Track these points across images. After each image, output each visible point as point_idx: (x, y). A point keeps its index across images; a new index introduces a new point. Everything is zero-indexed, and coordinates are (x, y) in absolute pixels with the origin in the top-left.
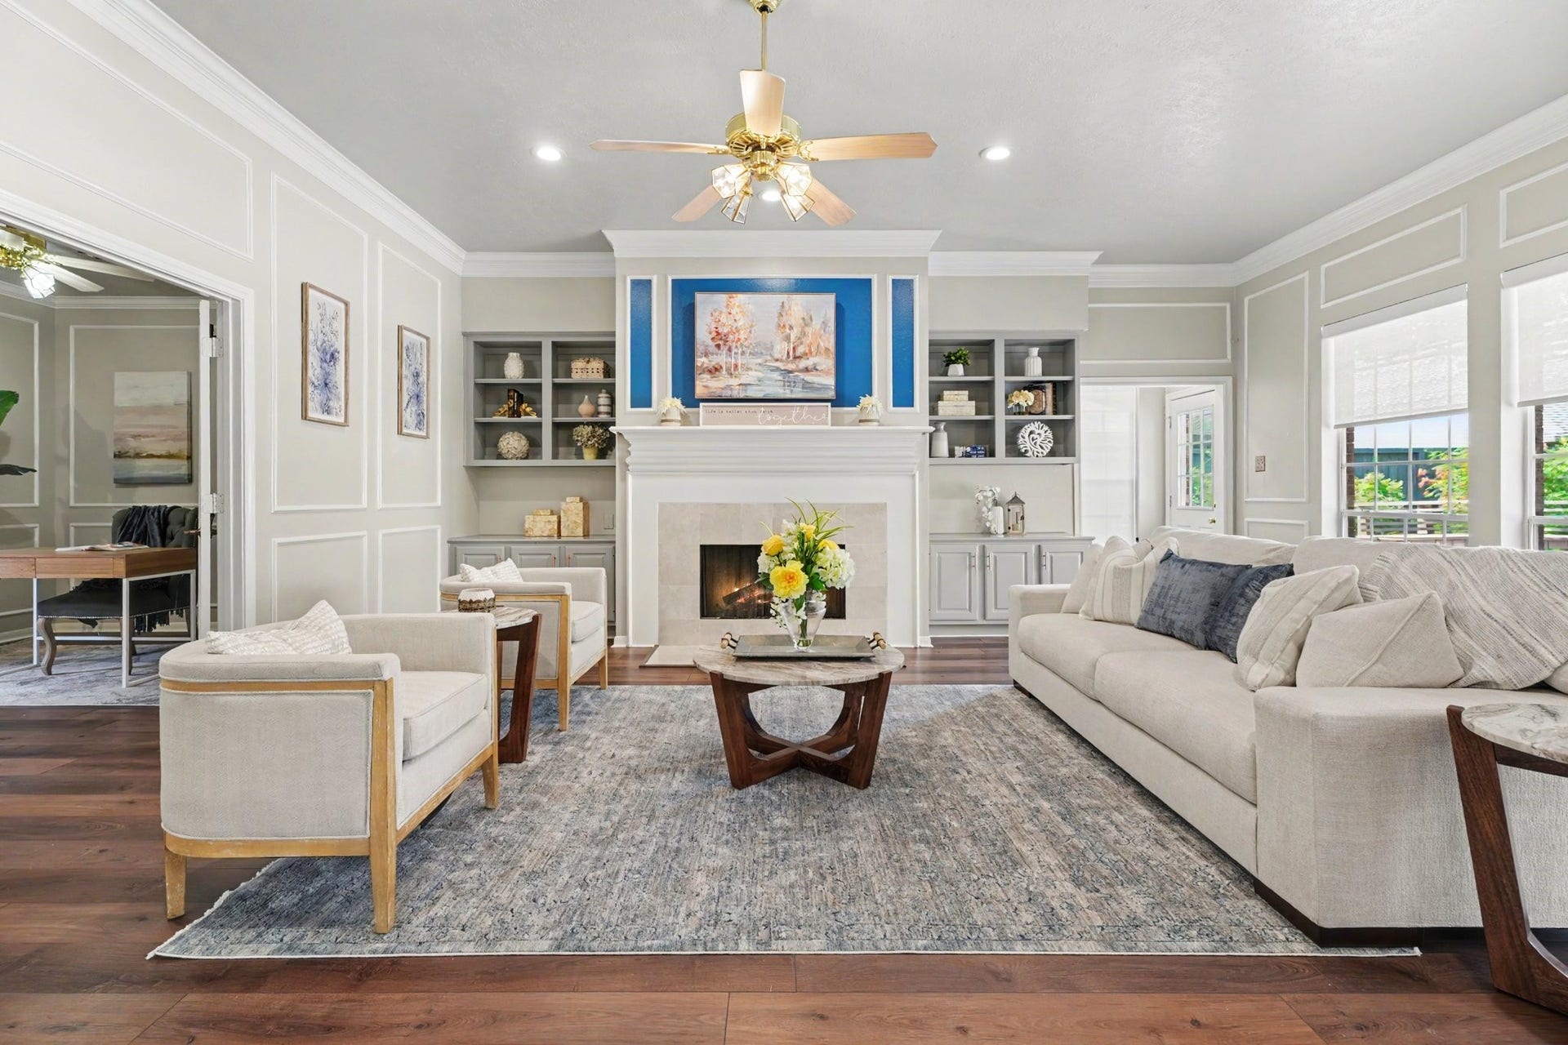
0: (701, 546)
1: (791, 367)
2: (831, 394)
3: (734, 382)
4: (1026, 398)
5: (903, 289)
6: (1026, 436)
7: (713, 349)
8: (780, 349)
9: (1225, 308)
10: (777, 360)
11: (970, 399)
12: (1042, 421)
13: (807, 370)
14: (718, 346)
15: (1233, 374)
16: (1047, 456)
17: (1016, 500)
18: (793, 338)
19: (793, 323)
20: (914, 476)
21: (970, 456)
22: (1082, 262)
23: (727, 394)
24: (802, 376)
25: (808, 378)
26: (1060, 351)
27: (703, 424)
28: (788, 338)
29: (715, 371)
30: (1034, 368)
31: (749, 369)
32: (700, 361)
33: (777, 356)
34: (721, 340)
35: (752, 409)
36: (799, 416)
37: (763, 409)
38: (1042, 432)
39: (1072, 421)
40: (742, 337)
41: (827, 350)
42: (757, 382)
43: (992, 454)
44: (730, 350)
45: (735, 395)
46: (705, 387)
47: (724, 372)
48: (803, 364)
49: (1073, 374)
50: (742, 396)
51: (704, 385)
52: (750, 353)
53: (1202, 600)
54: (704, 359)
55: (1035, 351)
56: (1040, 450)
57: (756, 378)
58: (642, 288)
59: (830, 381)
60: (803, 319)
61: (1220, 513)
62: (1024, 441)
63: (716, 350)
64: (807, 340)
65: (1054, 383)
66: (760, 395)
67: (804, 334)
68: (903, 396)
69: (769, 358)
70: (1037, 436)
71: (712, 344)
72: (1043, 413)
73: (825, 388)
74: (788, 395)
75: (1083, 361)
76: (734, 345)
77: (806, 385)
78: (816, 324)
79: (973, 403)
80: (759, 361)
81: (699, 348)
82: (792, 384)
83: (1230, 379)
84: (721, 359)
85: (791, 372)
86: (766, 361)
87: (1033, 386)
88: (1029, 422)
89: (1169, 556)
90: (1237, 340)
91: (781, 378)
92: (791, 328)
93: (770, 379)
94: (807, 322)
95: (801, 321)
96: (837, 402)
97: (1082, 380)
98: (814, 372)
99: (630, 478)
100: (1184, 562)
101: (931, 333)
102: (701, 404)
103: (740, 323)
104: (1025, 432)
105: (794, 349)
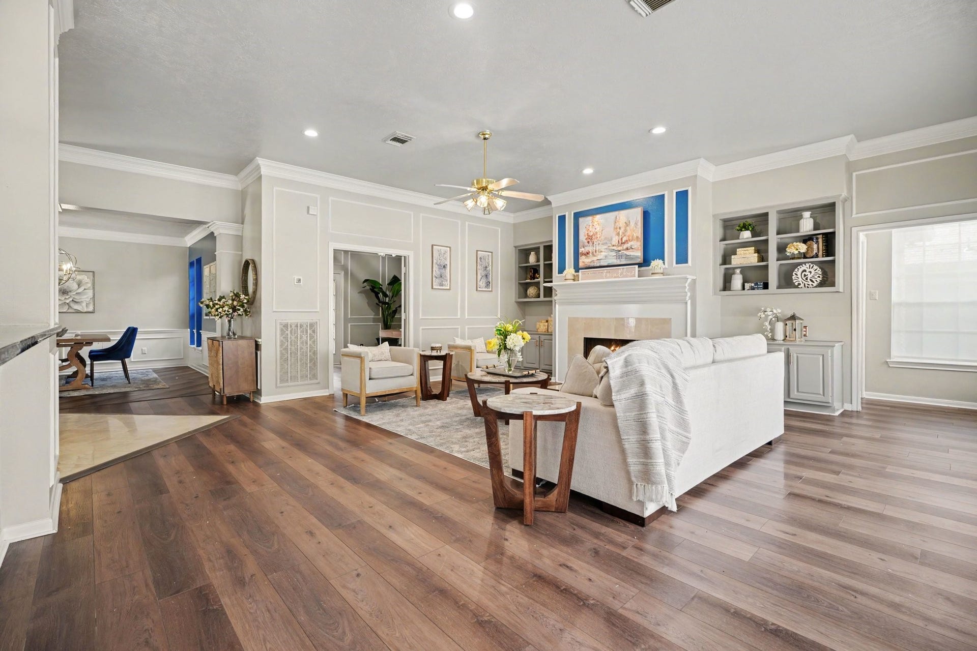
0: (584, 338)
1: (619, 248)
2: (640, 261)
3: (595, 258)
4: (799, 248)
5: (682, 197)
6: (799, 273)
8: (615, 240)
10: (613, 246)
12: (813, 262)
13: (627, 249)
14: (588, 242)
16: (816, 287)
17: (794, 317)
18: (621, 234)
19: (621, 225)
20: (686, 303)
21: (754, 289)
22: (840, 146)
23: (592, 265)
24: (625, 252)
25: (628, 253)
26: (826, 211)
27: (581, 280)
28: (618, 234)
29: (587, 254)
30: (807, 226)
31: (601, 252)
32: (581, 250)
33: (614, 243)
34: (590, 238)
35: (601, 271)
36: (622, 273)
37: (606, 271)
38: (812, 270)
40: (598, 236)
41: (637, 237)
42: (604, 258)
43: (766, 286)
44: (593, 243)
45: (595, 265)
46: (583, 262)
47: (591, 254)
48: (625, 246)
49: (836, 227)
50: (598, 265)
52: (602, 244)
54: (583, 249)
55: (807, 214)
56: (810, 283)
57: (604, 256)
58: (562, 219)
59: (639, 254)
60: (626, 223)
62: (797, 276)
63: (587, 244)
64: (628, 233)
65: (823, 235)
66: (606, 264)
67: (626, 230)
68: (682, 258)
69: (610, 245)
70: (810, 272)
71: (586, 241)
72: (817, 256)
73: (637, 257)
74: (619, 263)
75: (843, 216)
76: (595, 241)
77: (627, 257)
78: (632, 224)
80: (606, 247)
81: (581, 244)
82: (620, 257)
84: (589, 248)
85: (620, 251)
86: (609, 247)
87: (805, 239)
88: (801, 264)
91: (615, 254)
92: (620, 228)
93: (610, 256)
94: (627, 224)
95: (625, 224)
96: (644, 264)
98: (631, 250)
99: (557, 306)
102: (581, 271)
103: (598, 229)
104: (797, 271)
105: (622, 239)
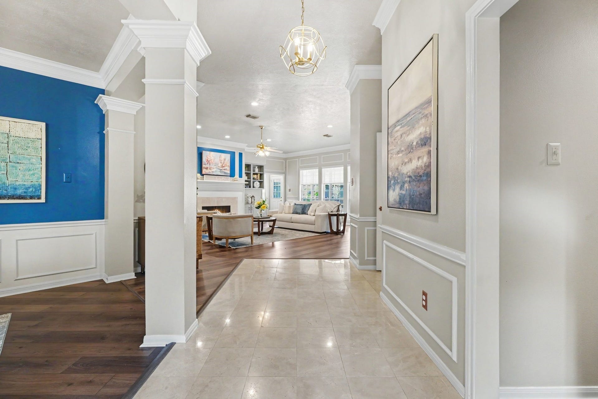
0: (202, 207)
1: (222, 169)
2: (229, 175)
3: (211, 171)
4: (255, 176)
5: (241, 154)
7: (206, 163)
8: (220, 165)
9: (283, 162)
10: (219, 167)
11: (246, 176)
12: (258, 181)
13: (225, 169)
15: (285, 173)
16: (259, 188)
17: (253, 196)
18: (222, 163)
20: (243, 192)
21: (247, 188)
23: (209, 173)
24: (224, 171)
25: (225, 171)
26: (261, 168)
27: (205, 180)
28: (221, 163)
29: (207, 168)
30: (257, 170)
31: (214, 168)
32: (204, 166)
33: (219, 166)
34: (208, 161)
35: (214, 177)
36: (224, 179)
37: (217, 177)
39: (263, 181)
40: (212, 161)
41: (228, 166)
43: (250, 187)
44: (210, 164)
45: (211, 174)
47: (209, 169)
48: (224, 168)
49: (263, 172)
50: (212, 174)
51: (204, 171)
52: (214, 165)
53: (301, 209)
54: (205, 166)
55: (257, 167)
57: (215, 171)
59: (229, 172)
61: (283, 199)
62: (255, 185)
64: (225, 163)
65: (260, 174)
66: (216, 174)
67: (224, 162)
68: (241, 176)
70: (257, 184)
72: (258, 179)
73: (228, 173)
74: (221, 175)
75: (265, 170)
76: (211, 163)
77: (225, 173)
78: (227, 160)
79: (247, 177)
80: (216, 167)
81: (203, 163)
82: (222, 172)
83: (284, 175)
84: (208, 166)
87: (257, 174)
88: (255, 181)
89: (295, 204)
90: (286, 167)
91: (220, 171)
92: (222, 160)
93: (218, 171)
94: (225, 160)
96: (231, 176)
97: (265, 173)
100: (297, 205)
101: (245, 163)
102: (204, 176)
103: (212, 159)
104: (255, 183)
105: (222, 165)
